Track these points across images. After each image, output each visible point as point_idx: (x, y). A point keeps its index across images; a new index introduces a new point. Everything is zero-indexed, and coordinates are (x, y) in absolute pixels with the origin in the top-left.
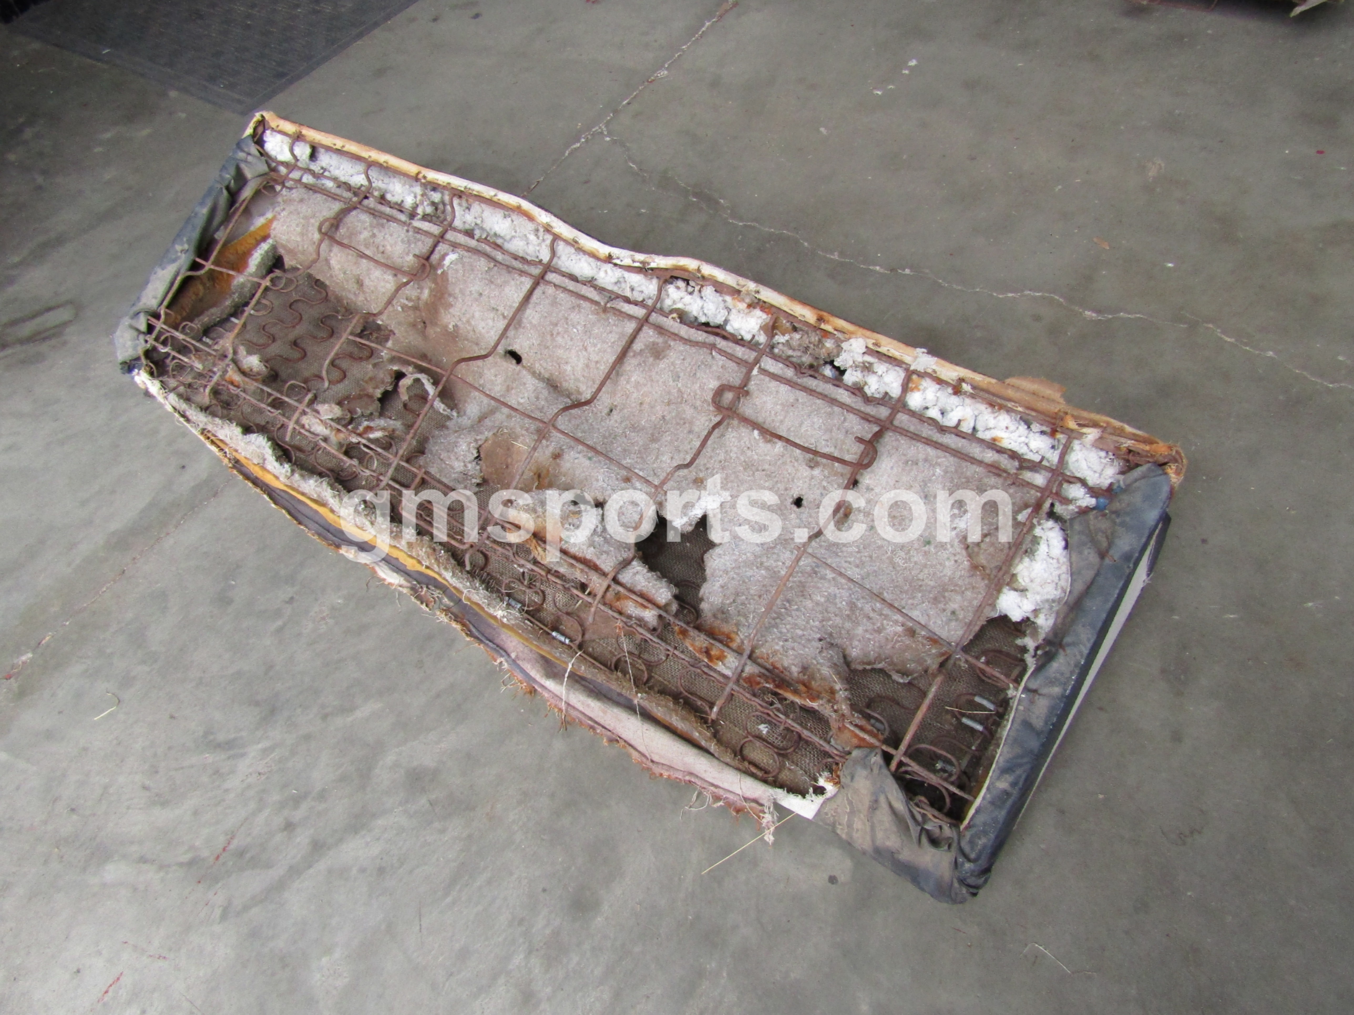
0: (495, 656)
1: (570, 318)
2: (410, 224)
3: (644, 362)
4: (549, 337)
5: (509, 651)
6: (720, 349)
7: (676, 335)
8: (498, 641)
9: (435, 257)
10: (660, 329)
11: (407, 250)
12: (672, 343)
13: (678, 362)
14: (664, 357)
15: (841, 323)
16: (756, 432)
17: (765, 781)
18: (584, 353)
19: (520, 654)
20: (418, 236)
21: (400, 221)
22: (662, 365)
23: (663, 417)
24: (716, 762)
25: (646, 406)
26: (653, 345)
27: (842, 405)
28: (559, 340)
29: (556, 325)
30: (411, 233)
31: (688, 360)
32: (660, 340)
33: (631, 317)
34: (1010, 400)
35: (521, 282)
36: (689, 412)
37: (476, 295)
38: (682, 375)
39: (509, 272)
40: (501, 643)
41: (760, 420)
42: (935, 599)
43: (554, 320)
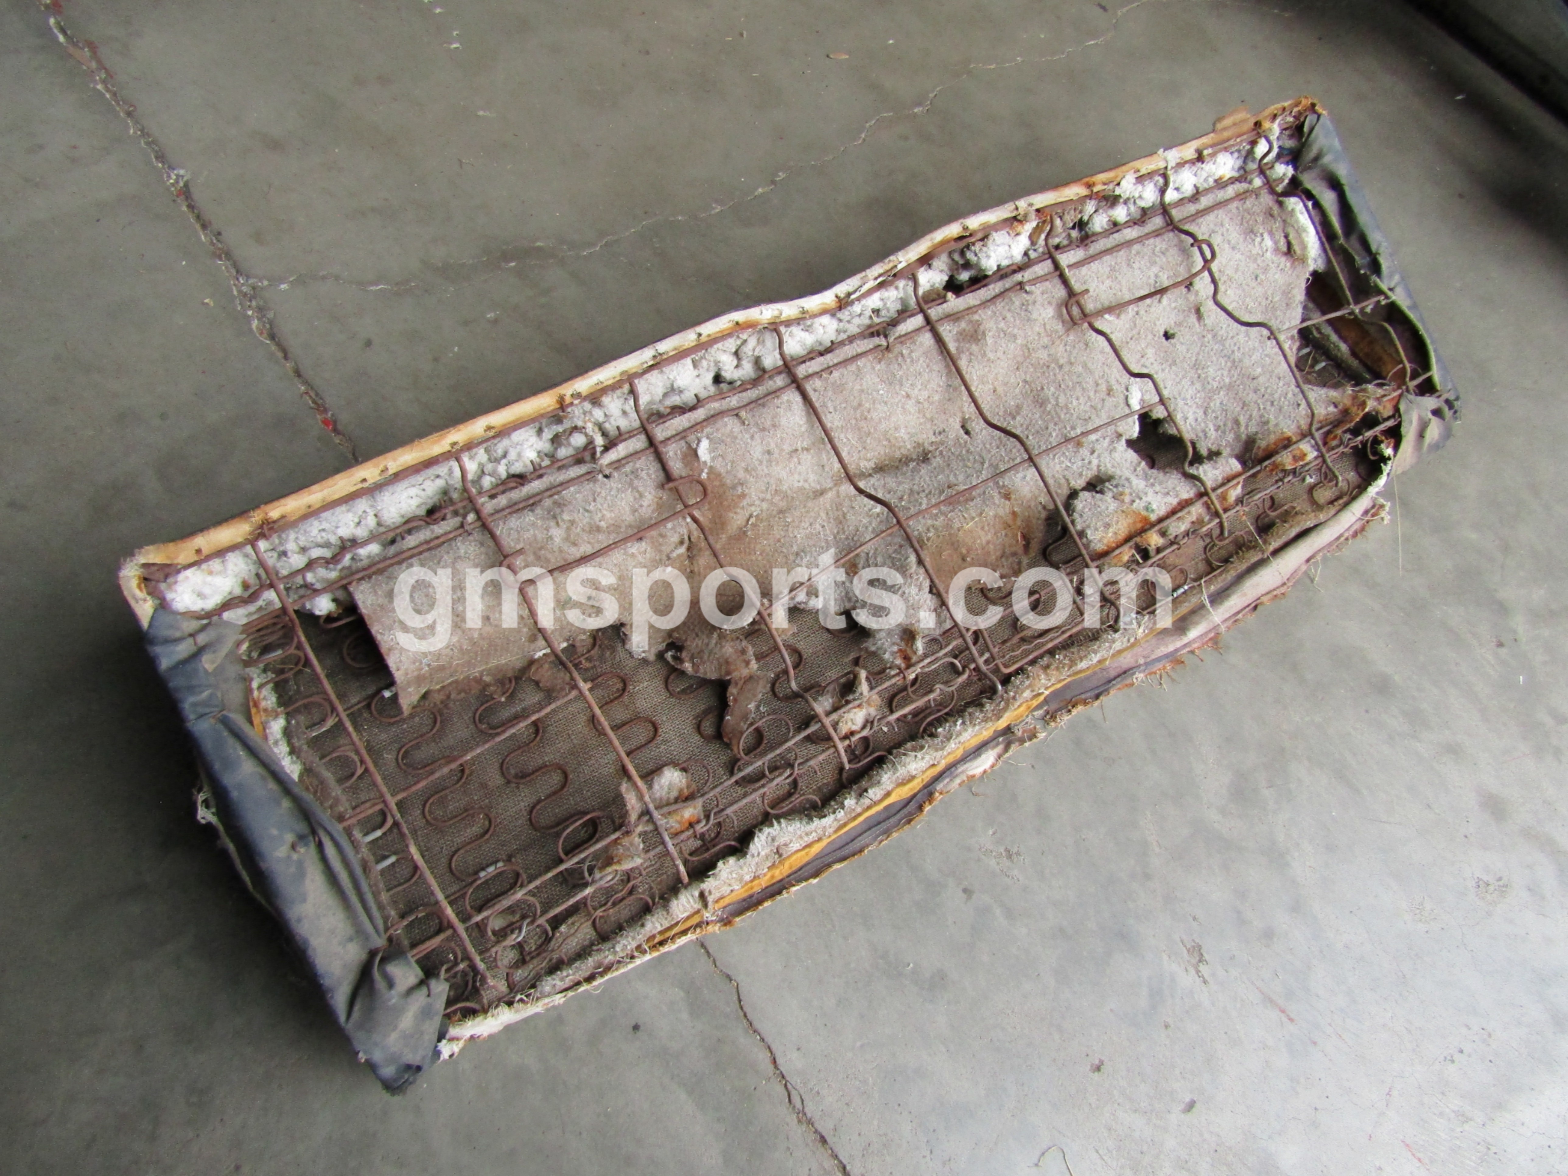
0: (1129, 681)
1: (865, 387)
2: (601, 466)
3: (971, 354)
4: (863, 424)
5: (1133, 665)
6: (1029, 281)
7: (968, 309)
8: (1113, 674)
9: (676, 467)
10: (953, 317)
11: (637, 495)
12: (976, 317)
13: (1002, 325)
14: (984, 333)
15: (1102, 177)
16: (1107, 316)
17: (1354, 498)
18: (910, 402)
19: (1145, 653)
20: (628, 468)
21: (573, 479)
22: (990, 341)
23: (1025, 381)
24: (1330, 523)
25: (1000, 390)
26: (961, 334)
27: (1139, 240)
28: (874, 415)
29: (860, 405)
30: (616, 474)
31: (1009, 315)
32: (963, 324)
33: (918, 330)
34: (1228, 140)
35: (788, 401)
36: (1043, 355)
37: (767, 456)
38: (1016, 331)
39: (764, 405)
40: (1119, 671)
41: (1106, 304)
42: (1287, 305)
43: (855, 404)
